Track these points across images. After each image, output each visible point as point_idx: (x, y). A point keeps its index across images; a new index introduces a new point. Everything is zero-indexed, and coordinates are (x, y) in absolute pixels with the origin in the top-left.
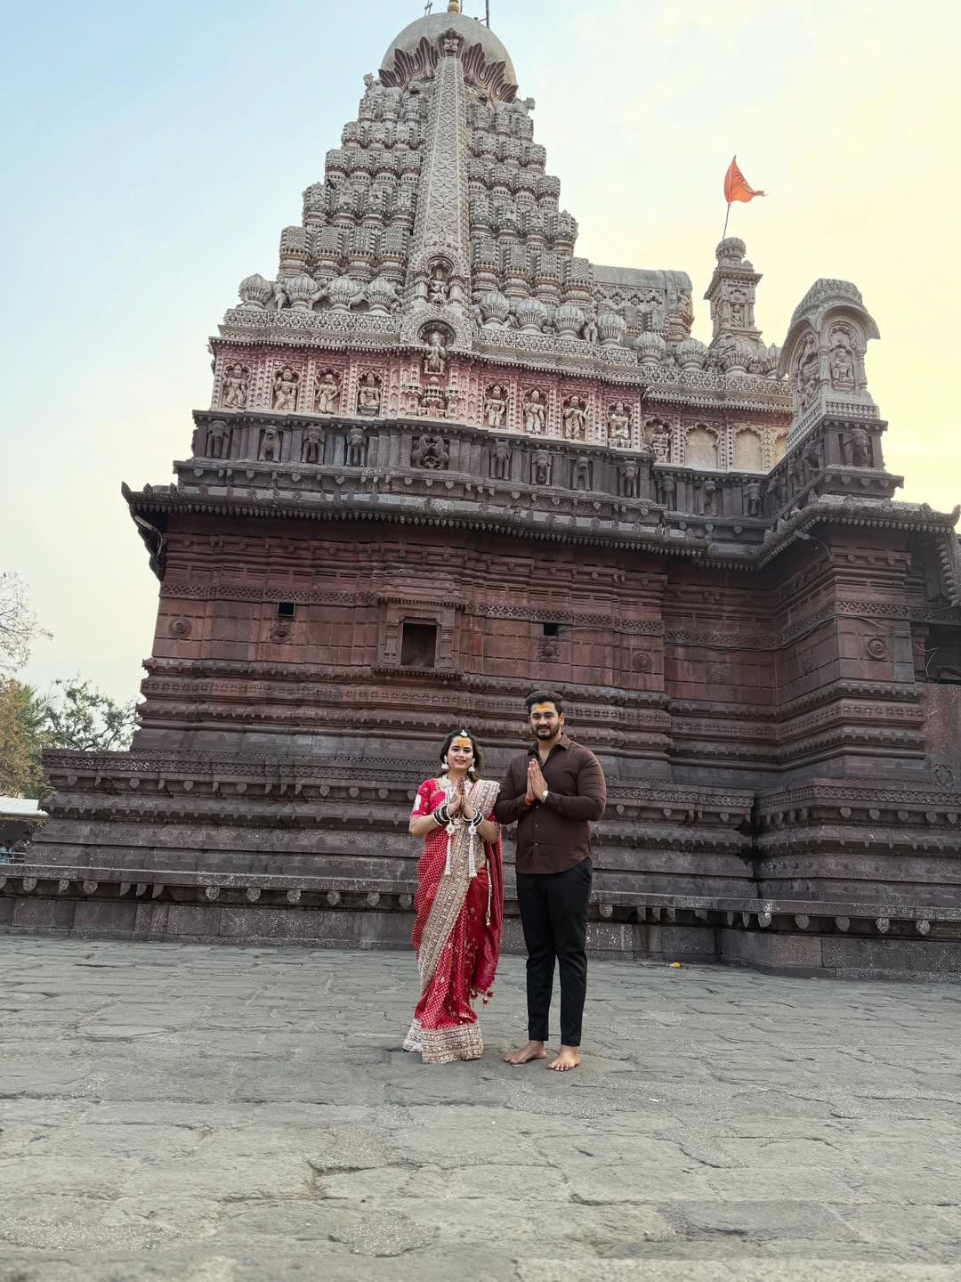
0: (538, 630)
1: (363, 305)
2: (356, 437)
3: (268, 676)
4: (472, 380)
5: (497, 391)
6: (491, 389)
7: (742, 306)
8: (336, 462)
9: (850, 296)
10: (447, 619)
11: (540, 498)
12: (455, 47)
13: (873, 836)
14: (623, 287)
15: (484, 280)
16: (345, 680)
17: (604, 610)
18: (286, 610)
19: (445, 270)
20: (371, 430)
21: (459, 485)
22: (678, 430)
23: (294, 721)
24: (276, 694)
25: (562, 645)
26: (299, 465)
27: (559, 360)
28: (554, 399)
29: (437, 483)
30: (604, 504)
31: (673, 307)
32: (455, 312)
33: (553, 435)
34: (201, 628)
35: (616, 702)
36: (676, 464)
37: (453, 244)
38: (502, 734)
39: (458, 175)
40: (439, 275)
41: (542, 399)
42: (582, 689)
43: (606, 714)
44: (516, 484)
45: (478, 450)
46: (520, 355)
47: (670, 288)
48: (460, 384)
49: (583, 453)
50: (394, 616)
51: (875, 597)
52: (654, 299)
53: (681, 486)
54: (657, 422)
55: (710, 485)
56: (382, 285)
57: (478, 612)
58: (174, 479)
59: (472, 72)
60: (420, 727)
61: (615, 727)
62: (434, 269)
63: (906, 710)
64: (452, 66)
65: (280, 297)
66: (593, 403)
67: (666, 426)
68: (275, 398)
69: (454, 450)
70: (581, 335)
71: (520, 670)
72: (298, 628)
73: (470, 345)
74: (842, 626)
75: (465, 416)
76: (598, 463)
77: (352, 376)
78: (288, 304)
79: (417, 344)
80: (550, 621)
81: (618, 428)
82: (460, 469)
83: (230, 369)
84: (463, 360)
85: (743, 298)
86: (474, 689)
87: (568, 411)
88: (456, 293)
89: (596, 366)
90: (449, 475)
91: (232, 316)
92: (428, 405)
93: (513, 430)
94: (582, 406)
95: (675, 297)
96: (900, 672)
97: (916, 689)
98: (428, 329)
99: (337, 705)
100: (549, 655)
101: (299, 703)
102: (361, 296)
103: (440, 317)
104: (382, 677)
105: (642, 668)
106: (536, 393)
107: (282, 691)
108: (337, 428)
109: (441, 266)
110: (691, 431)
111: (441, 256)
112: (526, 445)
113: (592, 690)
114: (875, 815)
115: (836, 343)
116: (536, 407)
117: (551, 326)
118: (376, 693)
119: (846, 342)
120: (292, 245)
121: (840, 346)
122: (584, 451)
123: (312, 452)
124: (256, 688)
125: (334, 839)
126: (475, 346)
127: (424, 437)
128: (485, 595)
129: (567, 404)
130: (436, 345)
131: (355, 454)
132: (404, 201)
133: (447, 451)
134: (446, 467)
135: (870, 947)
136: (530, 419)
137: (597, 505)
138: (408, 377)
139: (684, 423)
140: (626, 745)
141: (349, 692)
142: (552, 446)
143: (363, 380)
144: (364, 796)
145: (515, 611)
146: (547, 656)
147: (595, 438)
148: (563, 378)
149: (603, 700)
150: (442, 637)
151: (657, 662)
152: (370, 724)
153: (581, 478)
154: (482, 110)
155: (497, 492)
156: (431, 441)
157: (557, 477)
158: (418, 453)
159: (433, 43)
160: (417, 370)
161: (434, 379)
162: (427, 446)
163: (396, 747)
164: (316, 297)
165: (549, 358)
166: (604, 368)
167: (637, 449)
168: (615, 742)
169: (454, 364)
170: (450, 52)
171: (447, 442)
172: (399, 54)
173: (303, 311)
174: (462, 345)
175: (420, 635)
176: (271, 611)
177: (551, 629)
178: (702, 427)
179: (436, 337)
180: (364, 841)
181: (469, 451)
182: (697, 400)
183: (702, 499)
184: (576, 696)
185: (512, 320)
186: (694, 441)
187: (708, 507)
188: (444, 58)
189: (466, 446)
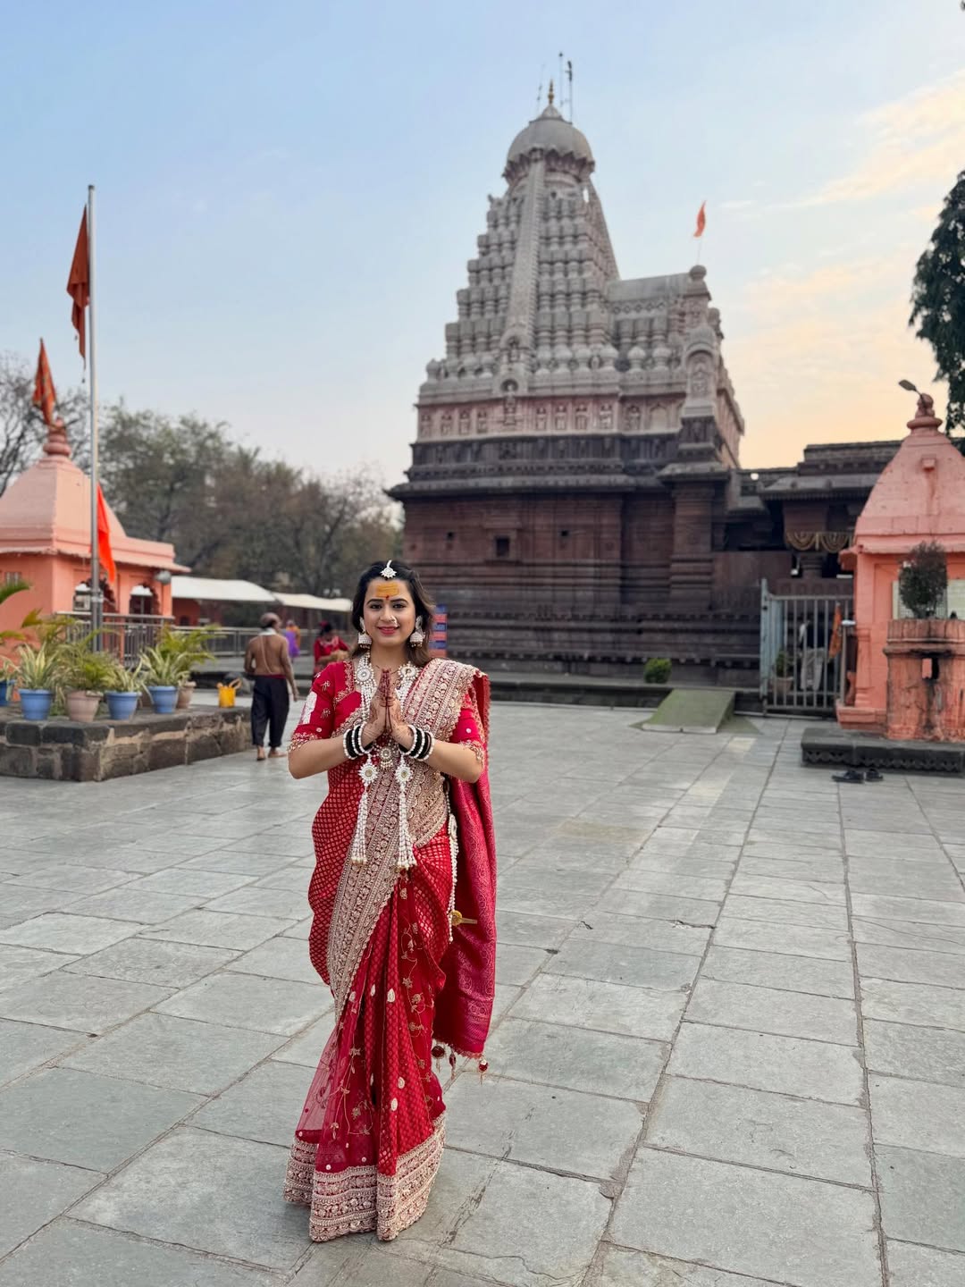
0: (559, 534)
1: (479, 371)
2: (475, 447)
3: (446, 565)
4: (528, 407)
5: (541, 409)
6: (538, 410)
7: (699, 313)
8: (468, 462)
10: (513, 536)
11: (558, 468)
12: (539, 157)
13: (661, 625)
14: (643, 300)
15: (543, 337)
16: (473, 565)
17: (591, 521)
18: (450, 535)
19: (517, 343)
20: (482, 443)
21: (519, 468)
22: (644, 409)
23: (456, 584)
24: (450, 573)
25: (569, 541)
26: (452, 465)
28: (570, 408)
29: (510, 469)
30: (592, 467)
31: (672, 308)
32: (521, 369)
33: (570, 431)
34: (420, 545)
35: (595, 566)
36: (642, 432)
37: (524, 323)
38: (542, 585)
39: (532, 264)
40: (514, 346)
41: (565, 410)
42: (578, 561)
44: (550, 461)
45: (530, 446)
46: (553, 388)
47: (671, 294)
48: (522, 412)
49: (583, 439)
50: (491, 536)
51: (697, 512)
52: (662, 303)
53: (642, 444)
54: (633, 407)
55: (657, 441)
56: (487, 358)
57: (530, 529)
58: (405, 480)
59: (553, 164)
60: (504, 584)
61: (595, 577)
62: (511, 344)
63: (703, 566)
64: (538, 169)
65: (443, 372)
66: (590, 406)
67: (638, 408)
68: (442, 430)
69: (519, 448)
71: (550, 554)
72: (456, 542)
73: (526, 390)
74: (677, 529)
75: (525, 430)
76: (591, 442)
77: (474, 413)
78: (447, 375)
79: (501, 394)
80: (565, 529)
81: (606, 418)
82: (522, 458)
84: (523, 399)
85: (699, 309)
86: (528, 565)
87: (579, 413)
88: (523, 357)
89: (593, 385)
90: (518, 462)
91: (423, 388)
92: (507, 426)
93: (550, 432)
94: (586, 410)
95: (672, 301)
96: (704, 549)
97: (708, 556)
98: (506, 384)
99: (472, 576)
101: (458, 576)
102: (479, 366)
103: (511, 377)
104: (488, 563)
105: (610, 547)
106: (561, 408)
107: (452, 571)
108: (467, 444)
109: (514, 342)
110: (652, 410)
111: (513, 338)
112: (555, 439)
113: (583, 561)
114: (662, 617)
115: (697, 369)
116: (562, 414)
117: (572, 363)
118: (485, 570)
119: (704, 369)
120: (450, 334)
121: (700, 370)
122: (583, 437)
123: (459, 458)
124: (441, 570)
125: (467, 633)
126: (529, 388)
127: (504, 444)
128: (534, 520)
129: (578, 410)
130: (511, 393)
131: (477, 455)
132: (502, 292)
133: (515, 449)
134: (514, 457)
135: (627, 668)
136: (559, 422)
137: (587, 467)
138: (497, 412)
139: (647, 405)
140: (600, 585)
141: (477, 570)
142: (566, 438)
143: (479, 416)
144: (476, 616)
145: (547, 526)
146: (563, 547)
147: (593, 429)
148: (574, 397)
149: (588, 565)
150: (512, 544)
151: (617, 544)
152: (485, 584)
153: (583, 451)
154: (553, 203)
155: (538, 468)
156: (508, 446)
157: (570, 453)
158: (502, 453)
159: (527, 155)
160: (502, 408)
161: (510, 410)
162: (506, 449)
163: (496, 594)
164: (459, 369)
165: (567, 386)
166: (599, 386)
167: (615, 430)
168: (595, 585)
169: (519, 401)
170: (536, 160)
171: (515, 445)
173: (453, 378)
174: (523, 391)
175: (502, 544)
176: (445, 536)
177: (564, 534)
178: (658, 405)
179: (510, 387)
180: (478, 633)
181: (526, 447)
182: (655, 391)
183: (654, 449)
184: (575, 565)
185: (554, 363)
186: (655, 414)
187: (657, 454)
188: (533, 165)
189: (525, 445)
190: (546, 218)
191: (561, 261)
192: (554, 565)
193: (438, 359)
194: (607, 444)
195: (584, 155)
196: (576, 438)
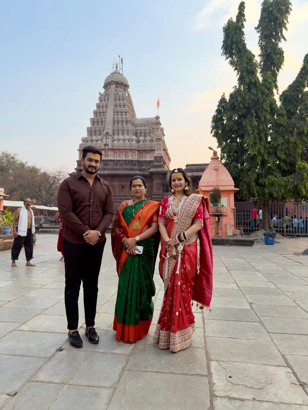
0: (121, 187)
1: (97, 141)
4: (112, 151)
5: (116, 152)
6: (115, 153)
7: (158, 128)
9: (160, 136)
11: (121, 169)
12: (113, 83)
14: (143, 124)
15: (116, 133)
19: (108, 134)
21: (109, 168)
22: (144, 153)
25: (124, 189)
27: (124, 146)
28: (124, 152)
29: (107, 169)
30: (130, 169)
31: (150, 127)
32: (109, 141)
33: (124, 159)
36: (144, 160)
37: (110, 128)
39: (112, 112)
40: (107, 135)
41: (122, 153)
43: (130, 198)
44: (118, 167)
45: (113, 162)
46: (119, 147)
47: (150, 123)
48: (110, 153)
49: (127, 161)
51: (159, 181)
52: (148, 125)
53: (144, 163)
54: (141, 153)
55: (148, 162)
56: (100, 137)
57: (113, 186)
59: (117, 85)
62: (106, 134)
63: (161, 196)
64: (113, 86)
65: (86, 140)
67: (142, 153)
70: (129, 141)
71: (119, 193)
73: (111, 147)
74: (154, 186)
75: (111, 158)
76: (130, 162)
78: (88, 141)
79: (104, 148)
80: (123, 186)
81: (134, 156)
82: (110, 166)
83: (81, 153)
84: (110, 149)
85: (158, 127)
87: (126, 154)
88: (110, 137)
89: (130, 146)
90: (109, 167)
91: (80, 145)
92: (106, 156)
93: (118, 159)
94: (128, 153)
95: (151, 125)
96: (161, 192)
97: (162, 194)
98: (105, 145)
100: (122, 190)
102: (97, 139)
103: (107, 143)
106: (121, 152)
110: (146, 153)
111: (107, 132)
112: (119, 161)
113: (128, 195)
115: (158, 143)
116: (121, 154)
117: (124, 140)
119: (160, 143)
120: (88, 130)
121: (159, 144)
122: (128, 160)
126: (112, 146)
127: (105, 162)
128: (114, 183)
129: (126, 153)
132: (104, 120)
133: (108, 163)
134: (108, 165)
136: (121, 156)
137: (129, 169)
142: (123, 160)
145: (118, 185)
146: (122, 191)
147: (130, 158)
148: (125, 149)
149: (129, 196)
153: (127, 164)
154: (117, 96)
155: (115, 169)
156: (106, 162)
157: (124, 165)
158: (104, 164)
159: (110, 82)
160: (104, 151)
161: (107, 152)
162: (105, 163)
164: (91, 140)
165: (123, 146)
166: (131, 147)
167: (136, 159)
169: (109, 150)
170: (113, 84)
171: (108, 162)
172: (105, 84)
173: (90, 142)
174: (110, 147)
177: (123, 187)
178: (148, 152)
179: (106, 146)
181: (111, 163)
182: (147, 149)
183: (147, 165)
184: (126, 196)
185: (119, 140)
186: (147, 155)
187: (148, 166)
188: (112, 85)
189: (111, 162)
190: (116, 100)
191: (120, 112)
192: (120, 196)
193: (85, 137)
194: (134, 163)
195: (126, 84)
196: (125, 161)
